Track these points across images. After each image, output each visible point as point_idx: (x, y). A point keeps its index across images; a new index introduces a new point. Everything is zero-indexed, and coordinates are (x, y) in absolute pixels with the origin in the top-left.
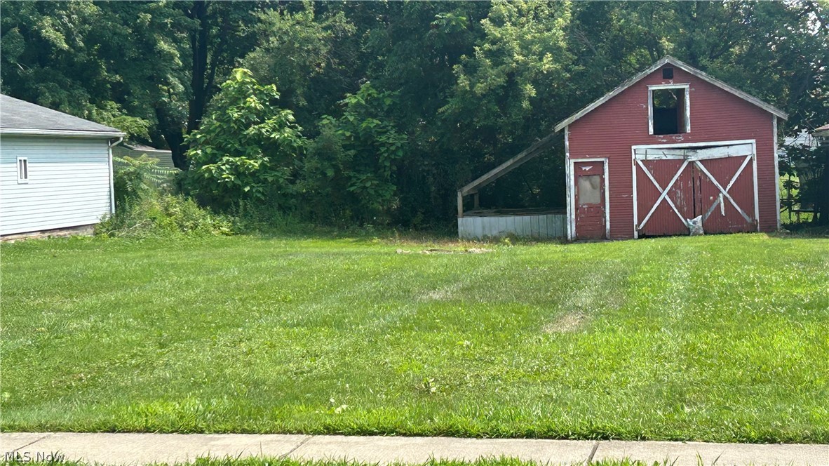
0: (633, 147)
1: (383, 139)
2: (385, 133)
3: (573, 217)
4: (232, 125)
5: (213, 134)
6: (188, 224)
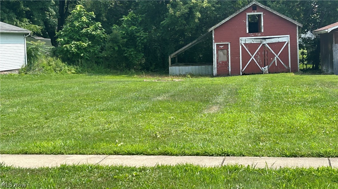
0: (240, 38)
1: (138, 34)
2: (139, 32)
3: (216, 66)
4: (76, 28)
5: (68, 32)
6: (57, 69)
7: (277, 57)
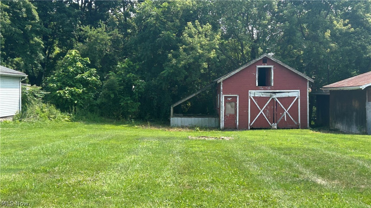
0: (249, 91)
1: (136, 83)
2: (137, 80)
3: (223, 119)
4: (70, 74)
5: (60, 78)
6: (52, 116)
7: (287, 112)
